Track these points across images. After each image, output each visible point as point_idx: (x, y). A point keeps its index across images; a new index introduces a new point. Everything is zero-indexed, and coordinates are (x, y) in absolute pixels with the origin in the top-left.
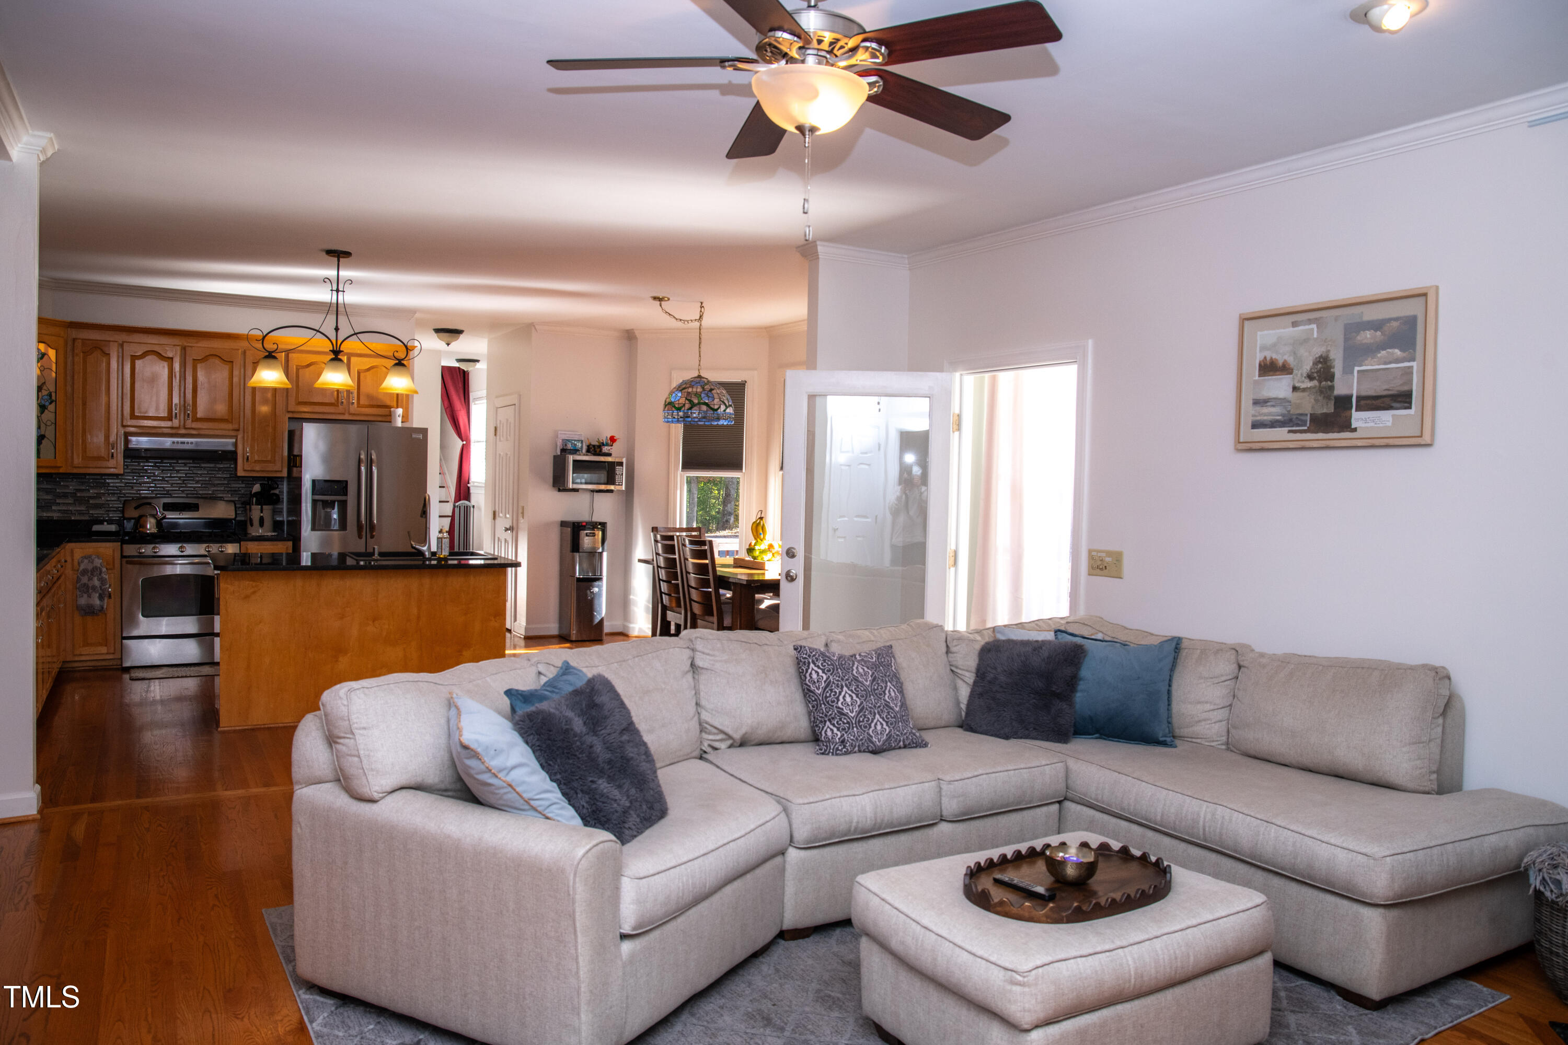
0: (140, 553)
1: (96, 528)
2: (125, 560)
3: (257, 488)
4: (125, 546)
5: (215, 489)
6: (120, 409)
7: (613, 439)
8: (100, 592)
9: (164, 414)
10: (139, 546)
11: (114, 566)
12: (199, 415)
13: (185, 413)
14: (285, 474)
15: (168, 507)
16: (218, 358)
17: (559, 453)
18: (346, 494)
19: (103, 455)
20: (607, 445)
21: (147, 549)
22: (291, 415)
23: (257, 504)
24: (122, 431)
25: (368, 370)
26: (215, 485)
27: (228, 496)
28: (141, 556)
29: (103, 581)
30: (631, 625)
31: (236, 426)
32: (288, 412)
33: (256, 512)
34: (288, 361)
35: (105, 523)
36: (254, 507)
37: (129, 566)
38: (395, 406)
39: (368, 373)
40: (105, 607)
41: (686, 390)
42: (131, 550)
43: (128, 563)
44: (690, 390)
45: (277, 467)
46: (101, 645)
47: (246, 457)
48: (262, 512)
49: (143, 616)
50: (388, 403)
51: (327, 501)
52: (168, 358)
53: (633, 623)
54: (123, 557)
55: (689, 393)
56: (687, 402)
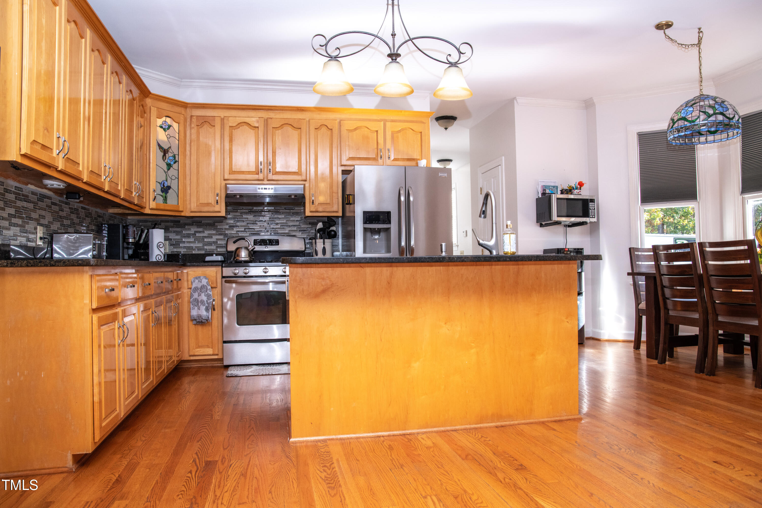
0: (235, 274)
1: (208, 259)
2: (224, 279)
3: (320, 225)
4: (223, 268)
5: (290, 229)
6: (222, 167)
7: (581, 184)
8: (207, 305)
9: (253, 169)
10: (234, 268)
11: (217, 285)
12: (278, 170)
13: (267, 168)
14: (340, 214)
15: (256, 242)
16: (290, 126)
17: (540, 196)
18: (390, 223)
19: (210, 201)
20: (577, 188)
21: (240, 271)
22: (344, 168)
23: (321, 238)
24: (224, 183)
25: (399, 131)
26: (290, 226)
27: (299, 234)
28: (236, 276)
29: (208, 296)
30: (602, 332)
31: (304, 178)
32: (342, 166)
33: (319, 245)
34: (340, 126)
35: (214, 255)
36: (318, 241)
37: (227, 284)
38: (420, 159)
39: (399, 134)
40: (210, 317)
41: (698, 104)
42: (228, 271)
43: (226, 282)
44: (702, 103)
45: (335, 209)
46: (208, 347)
47: (311, 201)
48: (324, 244)
49: (238, 324)
50: (415, 157)
51: (375, 229)
52: (255, 127)
53: (601, 330)
54: (223, 277)
55: (701, 107)
56: (701, 113)
